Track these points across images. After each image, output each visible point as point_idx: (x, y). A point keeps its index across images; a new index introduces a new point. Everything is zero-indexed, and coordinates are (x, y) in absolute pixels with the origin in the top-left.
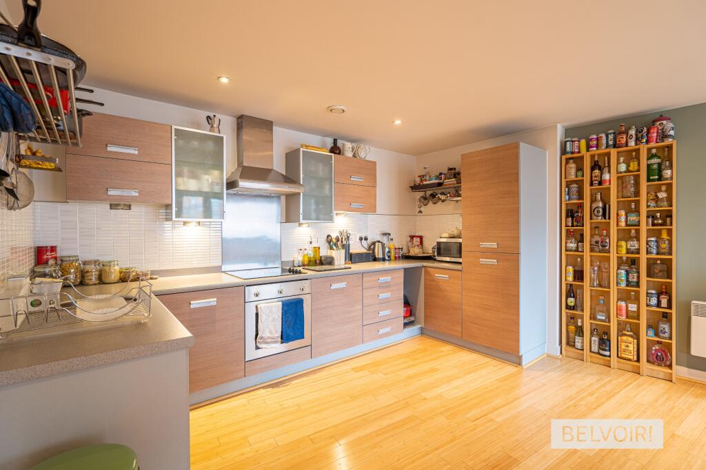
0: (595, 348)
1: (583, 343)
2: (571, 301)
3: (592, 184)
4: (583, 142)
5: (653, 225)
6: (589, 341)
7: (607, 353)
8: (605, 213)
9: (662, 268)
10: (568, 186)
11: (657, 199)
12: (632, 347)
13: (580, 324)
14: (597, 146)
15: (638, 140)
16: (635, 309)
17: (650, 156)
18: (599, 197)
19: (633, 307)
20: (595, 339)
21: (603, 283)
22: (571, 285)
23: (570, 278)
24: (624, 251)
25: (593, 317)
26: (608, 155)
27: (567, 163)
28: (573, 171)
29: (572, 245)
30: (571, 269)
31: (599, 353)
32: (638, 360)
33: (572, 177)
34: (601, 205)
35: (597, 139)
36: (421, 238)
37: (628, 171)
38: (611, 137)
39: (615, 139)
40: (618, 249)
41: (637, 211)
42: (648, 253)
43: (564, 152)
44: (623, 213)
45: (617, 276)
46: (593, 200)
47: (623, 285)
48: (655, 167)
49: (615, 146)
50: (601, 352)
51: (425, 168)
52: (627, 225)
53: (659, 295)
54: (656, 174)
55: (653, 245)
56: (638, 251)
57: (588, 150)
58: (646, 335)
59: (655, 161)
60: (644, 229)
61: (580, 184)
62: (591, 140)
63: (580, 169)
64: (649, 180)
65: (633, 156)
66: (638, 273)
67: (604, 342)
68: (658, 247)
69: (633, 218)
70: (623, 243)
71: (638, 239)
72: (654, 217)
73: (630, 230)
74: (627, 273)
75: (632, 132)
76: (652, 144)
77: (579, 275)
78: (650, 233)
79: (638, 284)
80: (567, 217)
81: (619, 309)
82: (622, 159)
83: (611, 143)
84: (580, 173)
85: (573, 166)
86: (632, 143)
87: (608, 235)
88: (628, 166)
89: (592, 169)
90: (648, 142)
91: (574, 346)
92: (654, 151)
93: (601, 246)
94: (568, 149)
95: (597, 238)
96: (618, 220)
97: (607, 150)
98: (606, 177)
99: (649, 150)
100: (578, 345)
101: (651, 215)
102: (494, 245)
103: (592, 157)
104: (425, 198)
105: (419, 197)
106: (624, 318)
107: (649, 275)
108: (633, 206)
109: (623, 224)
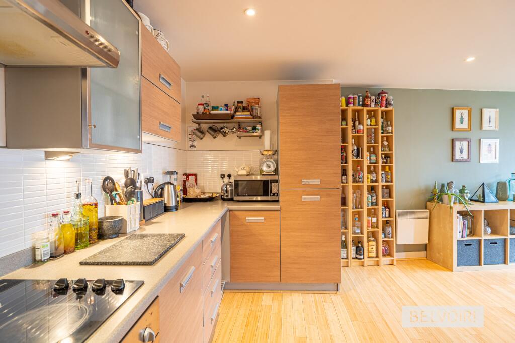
0: (354, 255)
1: (347, 253)
3: (353, 132)
4: (343, 100)
5: (383, 163)
6: (351, 251)
7: (362, 257)
8: (359, 154)
9: (389, 190)
12: (374, 248)
14: (354, 104)
15: (376, 103)
16: (375, 221)
19: (374, 220)
20: (354, 248)
21: (358, 204)
24: (370, 181)
25: (354, 232)
31: (356, 258)
32: (377, 256)
35: (354, 99)
36: (195, 176)
37: (371, 125)
38: (361, 98)
39: (364, 101)
40: (367, 180)
42: (382, 182)
44: (368, 154)
45: (367, 198)
47: (370, 206)
49: (363, 105)
50: (358, 256)
52: (370, 163)
53: (386, 209)
55: (384, 176)
56: (376, 181)
58: (381, 236)
60: (380, 164)
62: (350, 98)
63: (344, 119)
64: (381, 132)
65: (372, 114)
66: (376, 196)
67: (359, 249)
68: (386, 177)
69: (373, 158)
70: (369, 176)
71: (377, 173)
73: (372, 167)
74: (372, 197)
75: (373, 98)
76: (383, 109)
78: (382, 168)
79: (377, 204)
81: (368, 223)
82: (368, 116)
83: (361, 103)
84: (344, 123)
86: (373, 105)
87: (362, 170)
88: (371, 121)
90: (381, 106)
93: (358, 179)
96: (366, 159)
97: (360, 108)
98: (361, 127)
99: (382, 111)
100: (344, 256)
102: (317, 182)
103: (352, 110)
104: (199, 130)
106: (370, 229)
107: (382, 198)
108: (372, 150)
109: (368, 161)
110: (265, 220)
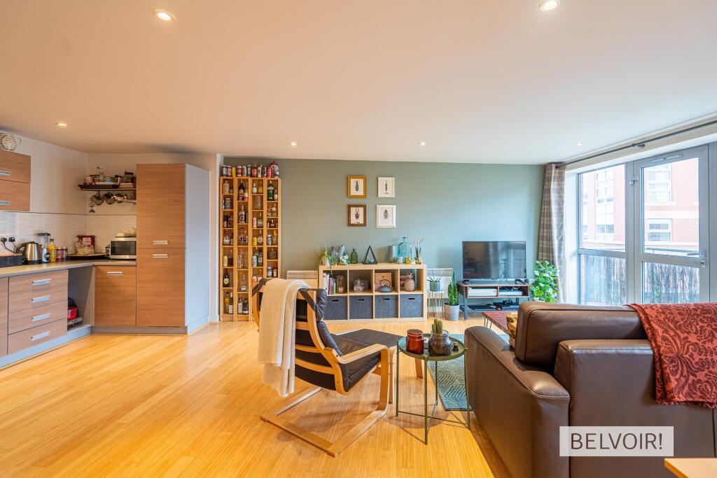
0: (240, 311)
1: (233, 309)
2: (226, 281)
3: (238, 199)
4: (234, 169)
5: (270, 227)
6: (237, 307)
7: (247, 312)
8: (246, 219)
9: (273, 253)
10: (224, 199)
11: (272, 212)
13: (231, 296)
14: (242, 174)
15: (263, 174)
17: (269, 185)
18: (243, 207)
20: (241, 304)
21: (245, 265)
22: (226, 269)
23: (226, 265)
24: (256, 244)
25: (239, 290)
26: (247, 180)
27: (224, 182)
28: (227, 189)
29: (227, 241)
30: (226, 257)
31: (243, 314)
33: (227, 193)
34: (244, 213)
35: (242, 169)
36: (93, 238)
37: (258, 193)
38: (249, 169)
39: (251, 171)
40: (252, 242)
41: (262, 218)
42: (268, 244)
43: (221, 174)
44: (255, 219)
45: (252, 259)
46: (239, 210)
47: (255, 266)
48: (271, 192)
49: (251, 176)
50: (244, 312)
51: (98, 168)
52: (257, 227)
53: (273, 269)
54: (271, 195)
55: (270, 239)
56: (262, 244)
57: (237, 176)
59: (271, 188)
60: (265, 229)
61: (231, 197)
62: (238, 169)
63: (231, 188)
64: (268, 200)
65: (260, 183)
66: (263, 257)
67: (245, 305)
68: (272, 240)
69: (260, 222)
70: (255, 239)
71: (263, 236)
72: (270, 222)
73: (259, 230)
74: (258, 257)
75: (260, 169)
76: (269, 178)
77: (231, 262)
78: (269, 232)
79: (262, 265)
80: (224, 221)
81: (253, 281)
82: (254, 185)
83: (249, 173)
84: (231, 191)
85: (227, 185)
86: (260, 176)
87: (247, 234)
88: (258, 190)
89: (239, 189)
90: (267, 176)
91: (228, 313)
92: (271, 182)
93: (243, 241)
94: (224, 173)
95: (242, 236)
96: (252, 223)
97: (247, 178)
98: (246, 195)
99: (269, 181)
100: (230, 311)
101: (269, 221)
102: (166, 242)
103: (239, 180)
104: (98, 198)
105: (90, 196)
107: (268, 258)
108: (260, 215)
109: (255, 226)
110: (123, 273)
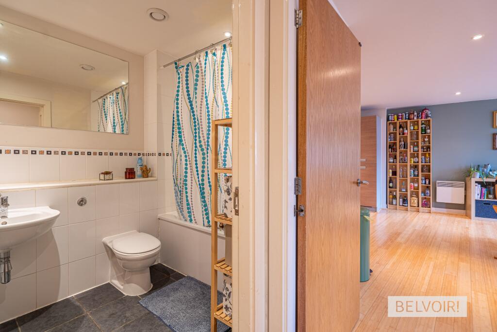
0: (401, 204)
1: (396, 202)
2: (391, 185)
3: (400, 135)
4: (396, 116)
5: (423, 151)
6: (399, 201)
7: (406, 205)
8: (405, 146)
9: (427, 168)
10: (389, 135)
11: (424, 140)
12: (416, 201)
13: (395, 194)
14: (402, 118)
15: (417, 117)
16: (417, 186)
17: (422, 124)
18: (402, 140)
19: (416, 185)
20: (401, 200)
21: (405, 176)
22: (391, 178)
23: (391, 175)
24: (413, 162)
25: (400, 190)
26: (406, 122)
27: (389, 125)
28: (392, 129)
29: (392, 160)
30: (391, 171)
31: (403, 206)
32: (418, 206)
33: (392, 131)
34: (403, 143)
35: (402, 116)
37: (414, 129)
38: (407, 115)
39: (409, 116)
40: (410, 161)
41: (418, 146)
42: (422, 162)
43: (388, 120)
44: (412, 146)
45: (410, 172)
46: (400, 141)
47: (412, 176)
48: (424, 128)
49: (409, 119)
50: (404, 205)
52: (414, 152)
53: (425, 179)
54: (424, 131)
55: (423, 159)
56: (418, 162)
57: (398, 120)
58: (421, 196)
59: (424, 126)
60: (420, 153)
61: (395, 134)
62: (399, 116)
63: (395, 128)
64: (422, 134)
65: (416, 123)
66: (418, 171)
67: (405, 201)
68: (425, 160)
69: (416, 149)
70: (412, 159)
71: (418, 157)
72: (424, 149)
73: (414, 154)
74: (414, 171)
75: (416, 114)
76: (423, 119)
77: (394, 173)
78: (422, 155)
79: (418, 175)
80: (389, 148)
81: (411, 186)
82: (412, 124)
83: (407, 117)
84: (395, 130)
85: (392, 126)
86: (415, 118)
87: (407, 156)
88: (414, 127)
89: (400, 128)
90: (421, 118)
91: (392, 204)
92: (423, 122)
93: (404, 161)
94: (390, 118)
95: (401, 157)
96: (410, 150)
97: (406, 120)
98: (406, 131)
99: (422, 121)
100: (394, 203)
101: (422, 147)
102: (364, 160)
103: (400, 122)
106: (412, 190)
107: (422, 172)
108: (416, 144)
109: (412, 151)
